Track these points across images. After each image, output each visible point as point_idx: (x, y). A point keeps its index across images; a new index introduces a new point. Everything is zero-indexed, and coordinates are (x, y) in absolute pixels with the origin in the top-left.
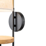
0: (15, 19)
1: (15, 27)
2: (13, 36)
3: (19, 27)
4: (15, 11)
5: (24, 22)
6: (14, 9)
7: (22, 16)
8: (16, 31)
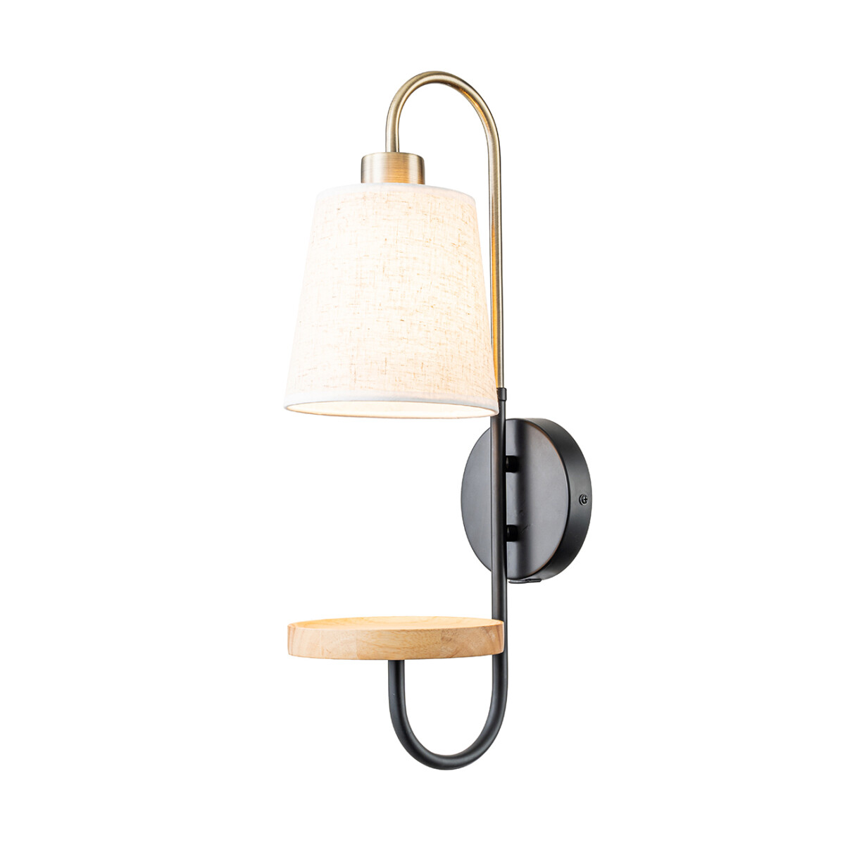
0: (511, 478)
1: (512, 547)
2: (500, 611)
3: (544, 543)
4: (513, 412)
5: (586, 499)
6: (501, 394)
7: (567, 448)
8: (525, 575)
